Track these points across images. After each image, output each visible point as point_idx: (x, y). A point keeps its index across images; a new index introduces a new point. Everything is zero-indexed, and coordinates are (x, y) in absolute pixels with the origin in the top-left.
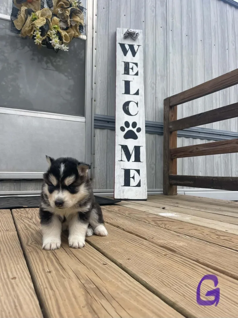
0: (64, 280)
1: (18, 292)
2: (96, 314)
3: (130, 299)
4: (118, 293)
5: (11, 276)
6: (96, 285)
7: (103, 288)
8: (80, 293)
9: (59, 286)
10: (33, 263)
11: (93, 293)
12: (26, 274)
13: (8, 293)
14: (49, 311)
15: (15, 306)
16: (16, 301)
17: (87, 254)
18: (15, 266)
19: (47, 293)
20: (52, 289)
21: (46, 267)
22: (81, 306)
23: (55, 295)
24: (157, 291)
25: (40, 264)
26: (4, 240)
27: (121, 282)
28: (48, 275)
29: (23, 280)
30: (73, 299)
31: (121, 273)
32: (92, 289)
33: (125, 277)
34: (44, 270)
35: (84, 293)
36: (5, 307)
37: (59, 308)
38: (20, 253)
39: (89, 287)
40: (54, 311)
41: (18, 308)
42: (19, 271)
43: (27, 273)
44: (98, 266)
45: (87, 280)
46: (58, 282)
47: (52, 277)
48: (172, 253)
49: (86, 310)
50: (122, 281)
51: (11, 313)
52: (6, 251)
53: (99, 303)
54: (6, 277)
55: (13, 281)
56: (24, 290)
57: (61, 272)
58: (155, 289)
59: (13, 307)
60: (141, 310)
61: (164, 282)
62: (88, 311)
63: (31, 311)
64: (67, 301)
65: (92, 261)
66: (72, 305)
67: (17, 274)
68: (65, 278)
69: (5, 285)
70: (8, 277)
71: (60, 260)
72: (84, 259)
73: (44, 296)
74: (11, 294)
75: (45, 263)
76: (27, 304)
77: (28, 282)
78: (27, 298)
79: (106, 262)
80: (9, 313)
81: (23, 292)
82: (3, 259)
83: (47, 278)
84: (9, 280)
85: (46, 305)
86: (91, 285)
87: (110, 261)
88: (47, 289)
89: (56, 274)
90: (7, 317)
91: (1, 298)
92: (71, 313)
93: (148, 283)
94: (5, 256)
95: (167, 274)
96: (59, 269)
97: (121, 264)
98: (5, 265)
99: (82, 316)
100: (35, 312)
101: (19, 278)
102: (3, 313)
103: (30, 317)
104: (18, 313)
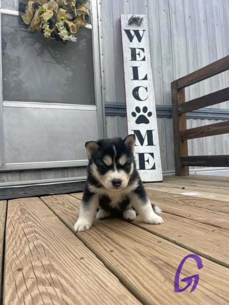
1: (94, 271)
3: (204, 272)
4: (190, 268)
5: (79, 258)
6: (164, 262)
7: (172, 264)
8: (152, 269)
9: (129, 263)
10: (91, 244)
11: (164, 268)
12: (91, 254)
14: (133, 287)
15: (100, 285)
16: (96, 279)
17: (137, 234)
18: (76, 247)
19: (121, 270)
20: (124, 266)
21: (105, 247)
22: (162, 281)
23: (130, 272)
25: (98, 244)
26: (51, 224)
28: (111, 254)
30: (150, 275)
31: (180, 249)
32: (162, 265)
34: (105, 249)
35: (156, 269)
36: (91, 286)
37: (142, 284)
38: (73, 235)
39: (158, 262)
40: (138, 286)
41: (103, 285)
42: (83, 251)
44: (154, 244)
45: (152, 257)
46: (126, 260)
47: (117, 256)
48: (219, 229)
51: (100, 291)
52: (59, 235)
54: (74, 258)
55: (82, 261)
56: (98, 268)
57: (122, 250)
58: (223, 262)
60: (221, 281)
62: (171, 284)
63: (117, 288)
64: (144, 276)
65: (145, 239)
67: (82, 254)
68: (130, 256)
69: (78, 266)
70: (76, 258)
71: (115, 240)
72: (137, 238)
73: (120, 273)
74: (89, 274)
75: (102, 243)
77: (97, 261)
78: (105, 275)
79: (159, 239)
80: (98, 291)
81: (98, 270)
82: (61, 242)
83: (112, 256)
84: (79, 260)
85: (126, 281)
86: (158, 261)
87: (163, 239)
88: (120, 267)
89: (119, 252)
90: (97, 294)
91: (82, 277)
92: (157, 288)
93: (212, 257)
94: (61, 239)
95: (226, 248)
96: (120, 248)
97: (175, 241)
98: (67, 247)
99: (169, 291)
100: (122, 289)
101: (87, 258)
102: (92, 291)
103: (120, 294)
104: (106, 290)
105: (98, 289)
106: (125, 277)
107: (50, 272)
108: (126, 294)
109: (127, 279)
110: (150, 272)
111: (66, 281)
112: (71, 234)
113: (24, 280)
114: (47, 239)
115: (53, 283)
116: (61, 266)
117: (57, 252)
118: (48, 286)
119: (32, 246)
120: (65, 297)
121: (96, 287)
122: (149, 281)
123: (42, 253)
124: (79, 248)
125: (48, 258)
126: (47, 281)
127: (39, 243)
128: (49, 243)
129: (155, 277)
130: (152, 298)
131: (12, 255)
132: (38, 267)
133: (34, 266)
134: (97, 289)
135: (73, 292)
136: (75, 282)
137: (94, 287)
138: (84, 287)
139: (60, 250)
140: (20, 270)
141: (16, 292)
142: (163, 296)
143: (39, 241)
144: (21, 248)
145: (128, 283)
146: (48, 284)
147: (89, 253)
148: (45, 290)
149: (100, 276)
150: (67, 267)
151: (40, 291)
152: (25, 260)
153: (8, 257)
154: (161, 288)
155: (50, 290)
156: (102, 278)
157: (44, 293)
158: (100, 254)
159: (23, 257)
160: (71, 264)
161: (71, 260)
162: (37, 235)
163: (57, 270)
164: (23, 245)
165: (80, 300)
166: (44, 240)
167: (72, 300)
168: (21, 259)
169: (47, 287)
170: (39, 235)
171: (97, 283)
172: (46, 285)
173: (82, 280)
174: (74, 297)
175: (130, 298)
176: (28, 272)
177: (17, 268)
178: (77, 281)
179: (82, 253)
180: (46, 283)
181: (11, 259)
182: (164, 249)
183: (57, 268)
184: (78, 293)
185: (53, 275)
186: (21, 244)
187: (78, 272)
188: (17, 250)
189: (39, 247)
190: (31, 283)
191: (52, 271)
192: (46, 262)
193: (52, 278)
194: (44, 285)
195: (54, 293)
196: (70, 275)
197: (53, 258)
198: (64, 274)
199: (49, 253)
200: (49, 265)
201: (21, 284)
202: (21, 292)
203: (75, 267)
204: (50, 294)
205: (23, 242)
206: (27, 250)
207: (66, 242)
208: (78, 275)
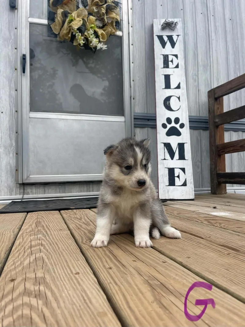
0: (126, 275)
1: (84, 287)
2: (168, 310)
3: (199, 296)
5: (74, 272)
6: (160, 282)
7: (169, 285)
8: (145, 289)
10: (92, 260)
11: (158, 289)
12: (88, 270)
13: (75, 287)
14: (118, 306)
15: (84, 300)
16: (84, 294)
17: (144, 253)
18: (76, 262)
19: (112, 288)
20: (116, 284)
21: (105, 264)
22: (150, 301)
23: (120, 290)
24: (227, 289)
25: (99, 260)
27: (185, 279)
28: (109, 271)
29: (86, 275)
30: (140, 295)
31: (183, 271)
32: (157, 285)
33: (188, 275)
34: (104, 266)
35: (149, 289)
36: (75, 301)
37: (127, 303)
38: (78, 250)
39: (153, 283)
40: (123, 305)
41: (87, 301)
42: (81, 267)
43: (88, 268)
44: (158, 264)
45: (150, 276)
46: (121, 278)
47: (114, 273)
48: (236, 252)
49: (155, 305)
50: (187, 278)
51: (82, 307)
52: (64, 249)
53: (167, 299)
54: (69, 272)
55: (77, 276)
56: (90, 284)
57: (122, 269)
58: (225, 288)
59: (83, 301)
61: (234, 281)
62: (158, 306)
63: (100, 305)
64: (134, 295)
65: (150, 259)
66: (140, 299)
68: (127, 274)
69: (70, 280)
70: (72, 272)
71: (118, 257)
72: (142, 256)
73: (110, 291)
74: (78, 289)
75: (104, 260)
76: (95, 298)
77: (92, 277)
79: (165, 260)
80: (80, 306)
81: (89, 286)
82: (63, 256)
83: (109, 273)
84: (73, 275)
85: (114, 299)
86: (155, 282)
87: (169, 259)
88: (112, 284)
89: (117, 270)
90: (78, 310)
91: (69, 292)
92: (141, 308)
93: (215, 281)
94: (64, 253)
95: (235, 272)
96: (119, 266)
97: (182, 262)
98: (66, 261)
99: (153, 312)
100: (105, 306)
101: (82, 273)
102: (74, 306)
103: (101, 310)
104: (88, 306)
105: (81, 304)
106: (114, 294)
107: (40, 284)
108: (107, 312)
109: (115, 296)
110: (141, 292)
111: (52, 294)
112: (77, 248)
113: (13, 290)
114: (50, 253)
115: (38, 295)
116: (53, 280)
117: (56, 265)
118: (33, 298)
119: (33, 258)
120: (45, 310)
121: (79, 302)
122: (137, 301)
123: (40, 266)
124: (78, 263)
125: (43, 271)
126: (34, 293)
127: (41, 255)
128: (50, 256)
129: (145, 298)
130: (132, 318)
131: (12, 265)
132: (31, 278)
133: (28, 277)
134: (79, 305)
135: (55, 305)
136: (61, 296)
137: (77, 302)
138: (67, 302)
139: (58, 265)
140: (13, 280)
141: (1, 301)
142: (144, 317)
143: (42, 254)
144: (22, 259)
145: (114, 300)
146: (34, 295)
147: (87, 268)
148: (28, 302)
149: (88, 292)
150: (58, 281)
151: (24, 302)
152: (21, 272)
153: (7, 267)
154: (146, 309)
155: (34, 301)
156: (89, 294)
157: (26, 304)
158: (97, 270)
159: (20, 268)
160: (64, 278)
161: (65, 274)
162: (42, 248)
163: (47, 283)
164: (25, 256)
165: (59, 313)
166: (47, 253)
167: (51, 313)
168: (17, 270)
169: (31, 299)
170: (45, 248)
171: (82, 299)
172: (31, 297)
173: (69, 294)
174: (54, 310)
175: (109, 315)
176: (19, 283)
177: (11, 279)
178: (64, 295)
179: (80, 268)
180: (32, 294)
181: (9, 269)
182: (166, 269)
183: (48, 281)
184: (59, 307)
185: (42, 288)
186: (23, 255)
187: (67, 286)
188: (17, 261)
189: (40, 260)
190: (18, 293)
191: (42, 283)
192: (40, 274)
193: (40, 290)
194: (29, 297)
195: (35, 304)
196: (59, 289)
197: (48, 271)
198: (53, 287)
199: (46, 266)
200: (42, 278)
201: (8, 294)
202: (5, 302)
203: (67, 281)
204: (31, 305)
205: (26, 254)
206: (27, 262)
207: (68, 257)
208: (67, 289)
